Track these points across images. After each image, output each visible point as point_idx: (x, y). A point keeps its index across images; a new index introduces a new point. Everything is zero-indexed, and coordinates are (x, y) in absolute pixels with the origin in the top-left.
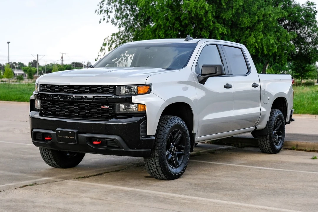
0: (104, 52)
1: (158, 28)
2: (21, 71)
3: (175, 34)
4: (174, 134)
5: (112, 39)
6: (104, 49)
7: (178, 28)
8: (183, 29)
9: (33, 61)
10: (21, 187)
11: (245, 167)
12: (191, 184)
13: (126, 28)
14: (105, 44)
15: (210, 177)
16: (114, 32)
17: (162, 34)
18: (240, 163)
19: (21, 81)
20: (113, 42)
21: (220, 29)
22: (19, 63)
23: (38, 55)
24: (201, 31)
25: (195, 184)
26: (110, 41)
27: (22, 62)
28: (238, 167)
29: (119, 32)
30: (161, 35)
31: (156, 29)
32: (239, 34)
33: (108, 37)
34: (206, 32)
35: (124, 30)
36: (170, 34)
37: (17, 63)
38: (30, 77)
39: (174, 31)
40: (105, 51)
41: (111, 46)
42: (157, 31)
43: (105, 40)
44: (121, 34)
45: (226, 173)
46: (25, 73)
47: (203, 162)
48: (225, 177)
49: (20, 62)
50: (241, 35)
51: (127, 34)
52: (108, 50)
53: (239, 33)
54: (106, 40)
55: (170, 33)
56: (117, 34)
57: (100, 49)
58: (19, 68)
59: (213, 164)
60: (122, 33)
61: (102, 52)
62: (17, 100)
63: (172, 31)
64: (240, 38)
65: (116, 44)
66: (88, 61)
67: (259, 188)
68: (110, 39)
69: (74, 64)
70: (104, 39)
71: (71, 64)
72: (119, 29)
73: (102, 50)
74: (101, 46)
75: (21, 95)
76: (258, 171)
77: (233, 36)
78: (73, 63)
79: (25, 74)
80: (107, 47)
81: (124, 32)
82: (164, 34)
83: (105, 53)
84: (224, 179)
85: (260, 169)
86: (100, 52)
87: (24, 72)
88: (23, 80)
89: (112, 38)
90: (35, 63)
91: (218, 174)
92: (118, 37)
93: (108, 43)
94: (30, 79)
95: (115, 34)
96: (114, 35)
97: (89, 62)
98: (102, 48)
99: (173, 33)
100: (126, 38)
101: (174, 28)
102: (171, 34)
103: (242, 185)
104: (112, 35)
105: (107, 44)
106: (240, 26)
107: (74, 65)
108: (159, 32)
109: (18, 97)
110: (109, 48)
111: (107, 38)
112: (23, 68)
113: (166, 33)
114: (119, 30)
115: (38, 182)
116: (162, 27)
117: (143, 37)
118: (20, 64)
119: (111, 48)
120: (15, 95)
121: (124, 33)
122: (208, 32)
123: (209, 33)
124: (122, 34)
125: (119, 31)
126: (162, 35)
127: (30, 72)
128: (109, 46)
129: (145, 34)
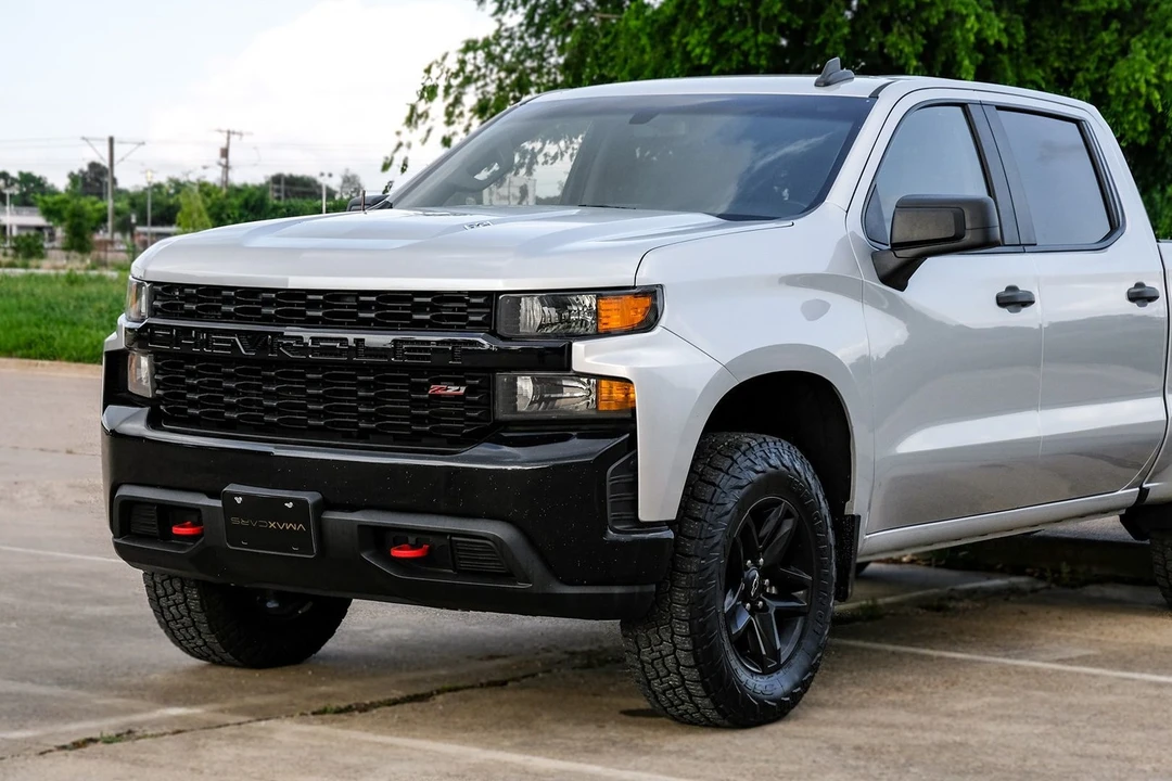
0: (422, 127)
1: (680, 17)
2: (31, 214)
3: (764, 44)
4: (759, 516)
5: (462, 69)
6: (425, 115)
7: (775, 16)
8: (801, 22)
9: (86, 168)
10: (64, 747)
11: (1087, 675)
12: (837, 748)
13: (530, 16)
14: (429, 92)
15: (925, 719)
16: (474, 37)
17: (699, 44)
18: (1065, 656)
19: (33, 262)
20: (468, 81)
21: (973, 18)
22: (21, 174)
23: (111, 140)
24: (887, 29)
25: (858, 748)
26: (456, 75)
27: (37, 174)
28: (1058, 672)
29: (498, 36)
30: (693, 49)
31: (673, 22)
32: (1069, 46)
33: (444, 58)
34: (908, 37)
35: (521, 25)
36: (738, 46)
37: (14, 174)
38: (77, 241)
39: (756, 34)
40: (429, 123)
41: (457, 101)
42: (678, 31)
43: (428, 71)
44: (504, 43)
45: (998, 700)
46: (51, 224)
47: (890, 648)
48: (994, 718)
49: (25, 171)
50: (1078, 53)
51: (532, 43)
52: (445, 119)
53: (1070, 42)
54: (435, 71)
55: (738, 38)
56: (487, 44)
57: (407, 112)
58: (23, 202)
59: (940, 658)
60: (510, 37)
61: (416, 127)
62: (20, 353)
63: (749, 32)
64: (1072, 67)
65: (483, 93)
66: (347, 170)
67: (1155, 770)
68: (455, 67)
69: (283, 182)
70: (426, 67)
71: (268, 183)
72: (499, 21)
73: (413, 118)
74: (414, 99)
75: (38, 326)
76: (1152, 691)
77: (1040, 56)
78: (277, 179)
79: (51, 228)
80: (438, 106)
81: (518, 34)
82: (712, 48)
83: (429, 131)
84: (991, 727)
85: (1159, 685)
86: (405, 130)
87: (48, 220)
88: (42, 256)
89: (463, 63)
90: (95, 179)
91: (960, 707)
92: (490, 58)
93: (442, 83)
94: (73, 253)
95: (475, 42)
96: (470, 46)
97: (349, 175)
98: (413, 108)
99: (752, 43)
100: (529, 64)
101: (756, 17)
102: (745, 47)
103: (1072, 754)
104: (462, 46)
105: (440, 91)
106: (1075, 9)
107: (283, 187)
108: (685, 34)
109: (22, 340)
110: (447, 108)
111: (439, 65)
112: (45, 202)
113: (721, 40)
114: (496, 26)
115: (141, 725)
116: (701, 14)
117: (612, 59)
118: (27, 179)
119: (457, 111)
120: (12, 327)
121: (521, 38)
122: (919, 38)
123: (925, 42)
124: (509, 46)
125: (498, 31)
126: (698, 51)
127: (76, 220)
128: (451, 99)
129: (622, 42)
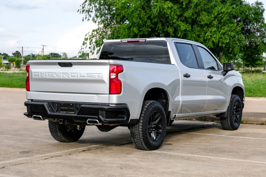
0: (85, 45)
1: (133, 26)
2: (6, 61)
3: (147, 30)
5: (92, 35)
6: (86, 43)
7: (149, 25)
8: (154, 26)
9: (15, 52)
10: (82, 151)
11: (232, 137)
12: (200, 149)
13: (104, 25)
14: (86, 39)
15: (211, 144)
17: (136, 30)
18: (227, 134)
20: (93, 37)
21: (182, 26)
22: (3, 53)
23: (22, 47)
24: (168, 27)
25: (203, 149)
26: (91, 36)
27: (6, 53)
28: (227, 137)
29: (98, 29)
30: (135, 31)
32: (199, 30)
33: (89, 33)
34: (171, 29)
35: (103, 27)
36: (143, 30)
38: (18, 66)
39: (146, 28)
40: (87, 45)
41: (92, 41)
42: (132, 28)
43: (86, 35)
44: (100, 30)
45: (220, 141)
47: (200, 134)
48: (222, 144)
49: (4, 53)
50: (201, 31)
51: (104, 30)
52: (89, 44)
53: (200, 29)
54: (87, 35)
56: (96, 30)
57: (83, 43)
58: (5, 58)
59: (208, 135)
60: (101, 29)
61: (84, 45)
63: (144, 28)
64: (200, 34)
65: (96, 39)
67: (250, 151)
68: (91, 34)
70: (86, 34)
71: (50, 54)
72: (99, 26)
73: (84, 44)
74: (84, 40)
76: (243, 139)
77: (195, 32)
80: (88, 42)
81: (102, 28)
82: (138, 31)
83: (87, 46)
84: (222, 145)
85: (244, 138)
86: (82, 46)
87: (9, 62)
88: (10, 69)
89: (92, 34)
90: (17, 54)
91: (216, 142)
92: (97, 33)
93: (89, 38)
94: (16, 68)
95: (94, 30)
96: (94, 31)
98: (84, 42)
99: (145, 30)
100: (104, 34)
101: (146, 25)
102: (144, 31)
103: (237, 149)
104: (92, 31)
105: (89, 39)
106: (200, 23)
110: (90, 42)
111: (88, 34)
112: (9, 59)
113: (140, 29)
114: (98, 27)
116: (136, 25)
117: (120, 33)
119: (92, 42)
121: (103, 29)
122: (173, 29)
124: (100, 31)
125: (98, 28)
126: (136, 31)
127: (18, 62)
128: (91, 40)
129: (122, 30)
